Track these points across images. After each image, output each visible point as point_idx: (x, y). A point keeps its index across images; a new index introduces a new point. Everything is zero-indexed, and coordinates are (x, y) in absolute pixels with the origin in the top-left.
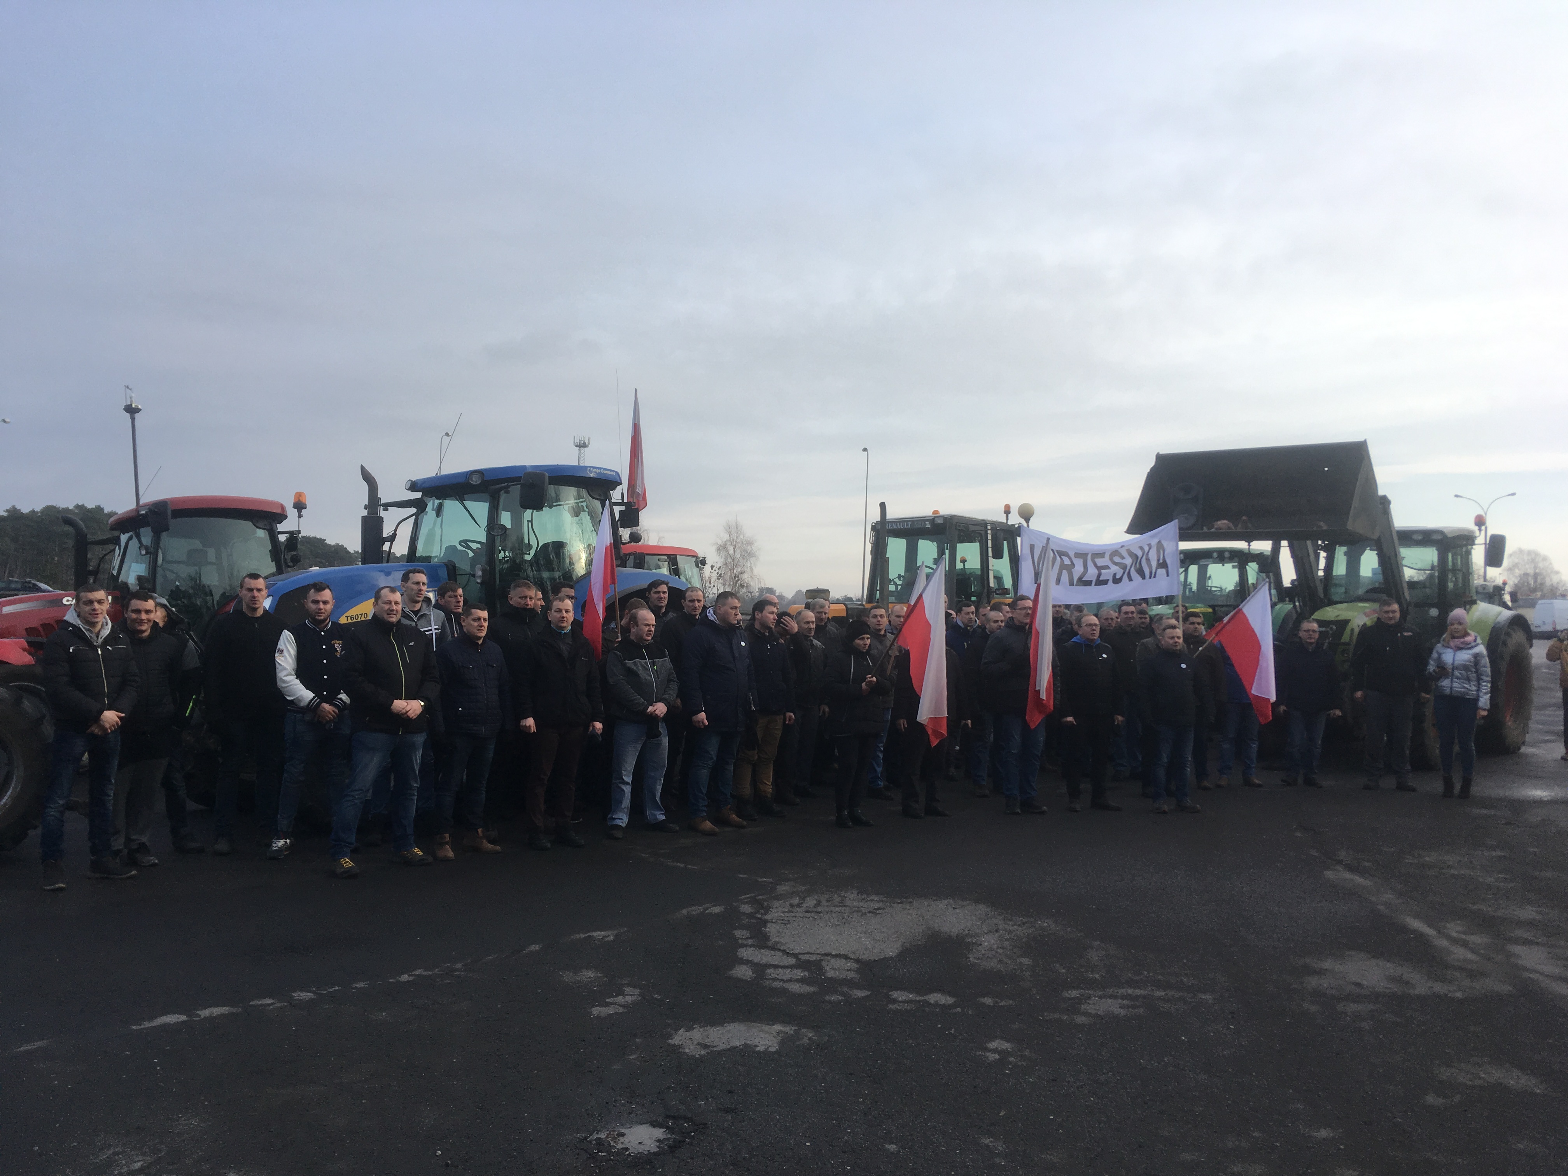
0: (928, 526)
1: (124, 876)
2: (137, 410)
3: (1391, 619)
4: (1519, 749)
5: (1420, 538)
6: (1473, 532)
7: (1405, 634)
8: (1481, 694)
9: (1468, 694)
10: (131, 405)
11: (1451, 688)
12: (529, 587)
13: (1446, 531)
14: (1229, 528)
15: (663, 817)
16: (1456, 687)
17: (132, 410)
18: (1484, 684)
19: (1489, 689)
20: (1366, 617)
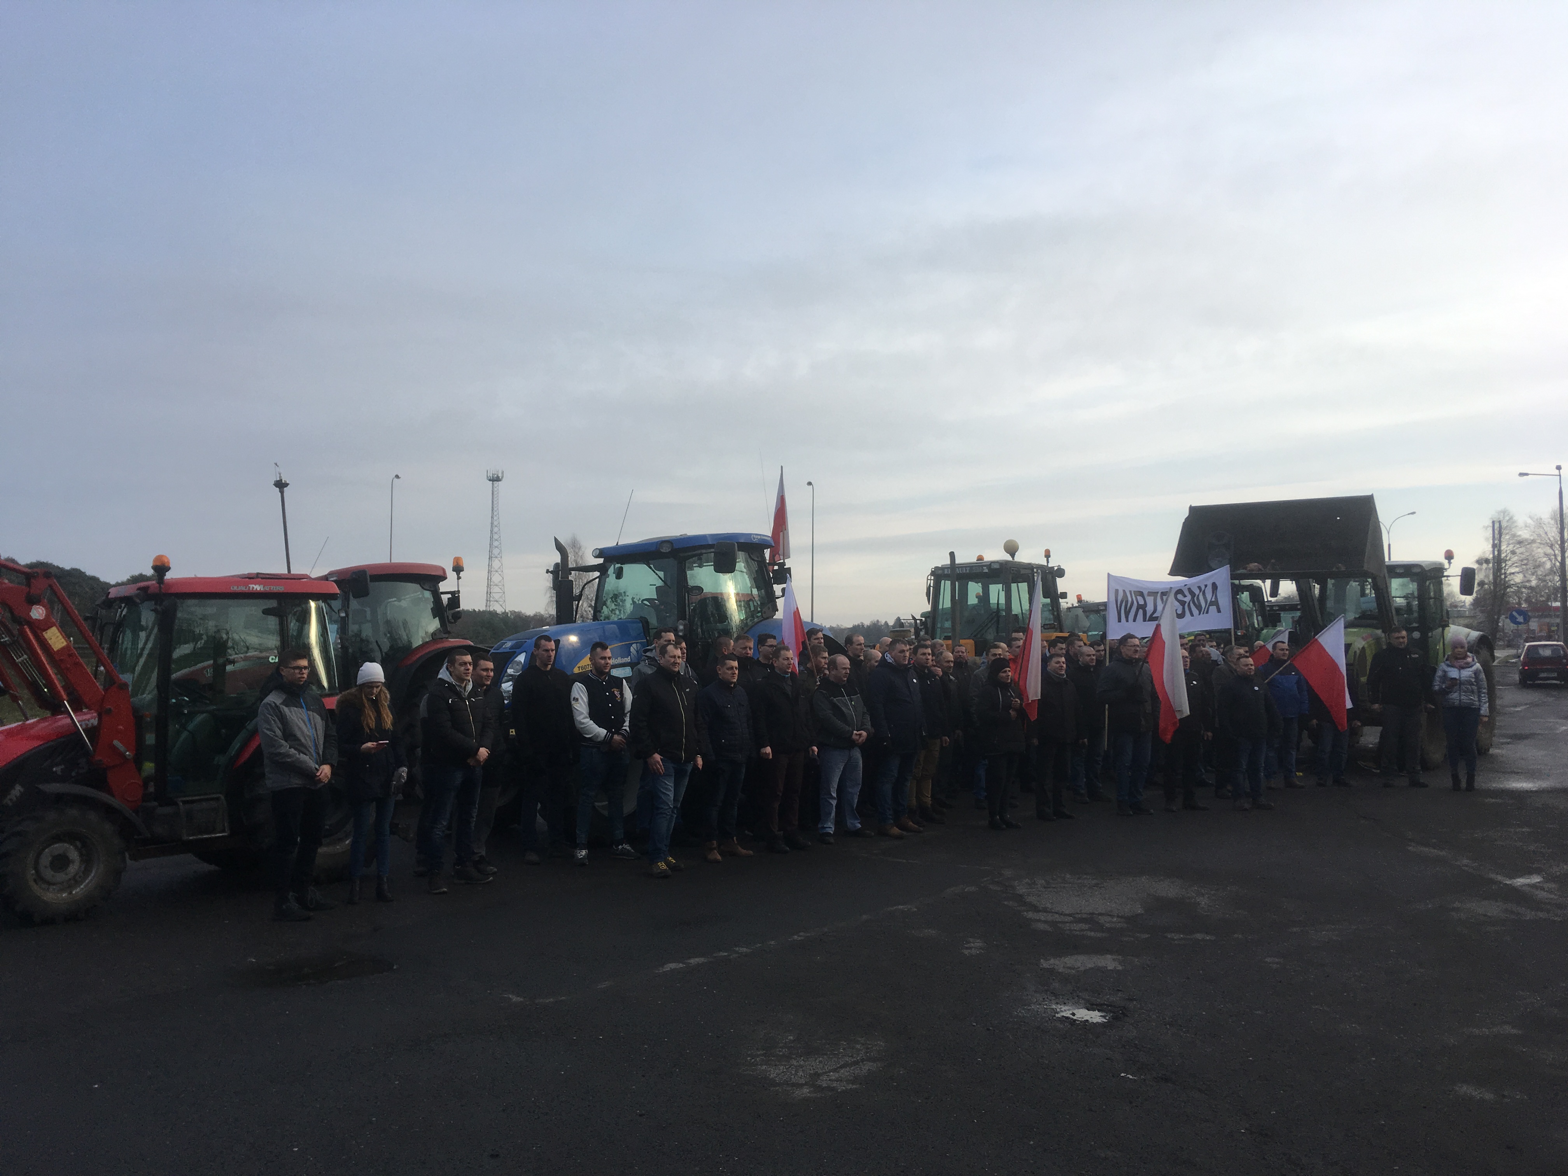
0: (986, 571)
1: (483, 882)
2: (286, 485)
3: (1401, 643)
4: (1489, 750)
5: (1401, 571)
6: (1441, 564)
7: (1413, 656)
8: (1482, 704)
9: (1473, 704)
10: (281, 480)
11: (1460, 701)
12: (748, 639)
13: (1423, 565)
14: (1260, 570)
15: (860, 826)
16: (1464, 699)
17: (281, 485)
18: (1483, 695)
19: (1487, 699)
20: (1364, 641)
